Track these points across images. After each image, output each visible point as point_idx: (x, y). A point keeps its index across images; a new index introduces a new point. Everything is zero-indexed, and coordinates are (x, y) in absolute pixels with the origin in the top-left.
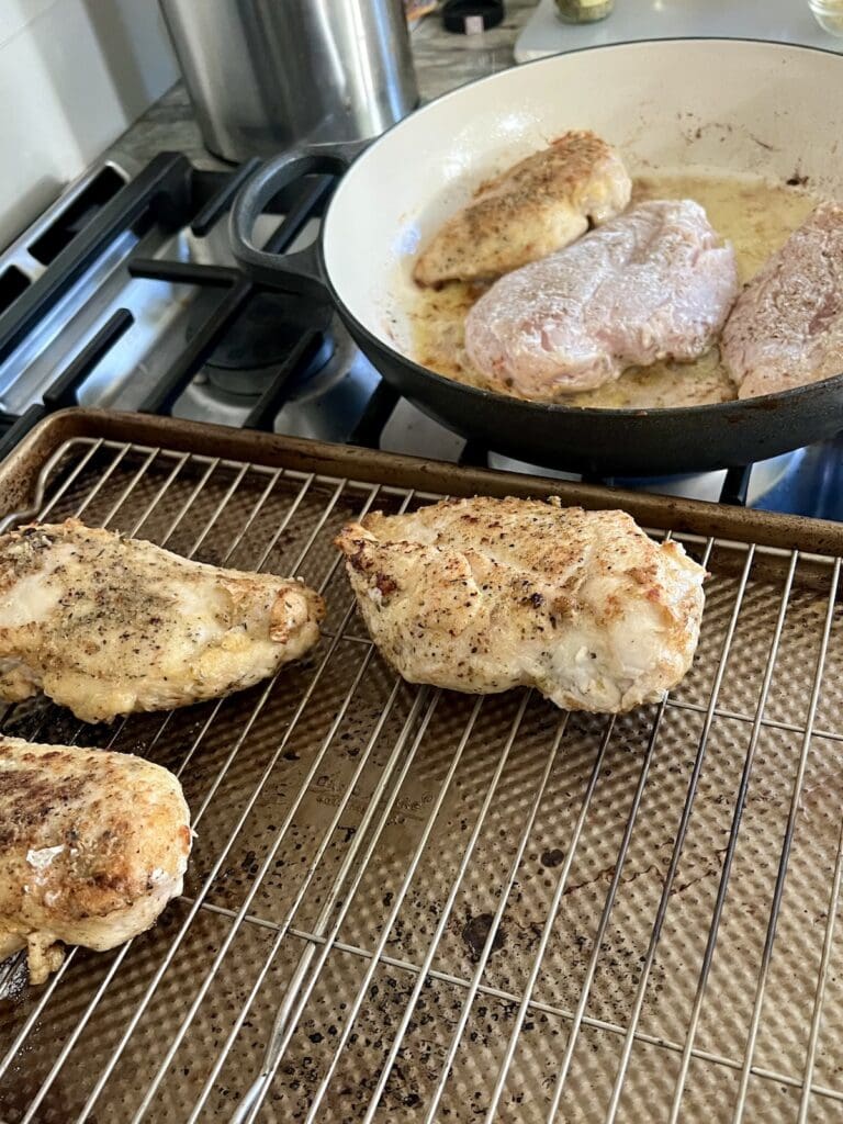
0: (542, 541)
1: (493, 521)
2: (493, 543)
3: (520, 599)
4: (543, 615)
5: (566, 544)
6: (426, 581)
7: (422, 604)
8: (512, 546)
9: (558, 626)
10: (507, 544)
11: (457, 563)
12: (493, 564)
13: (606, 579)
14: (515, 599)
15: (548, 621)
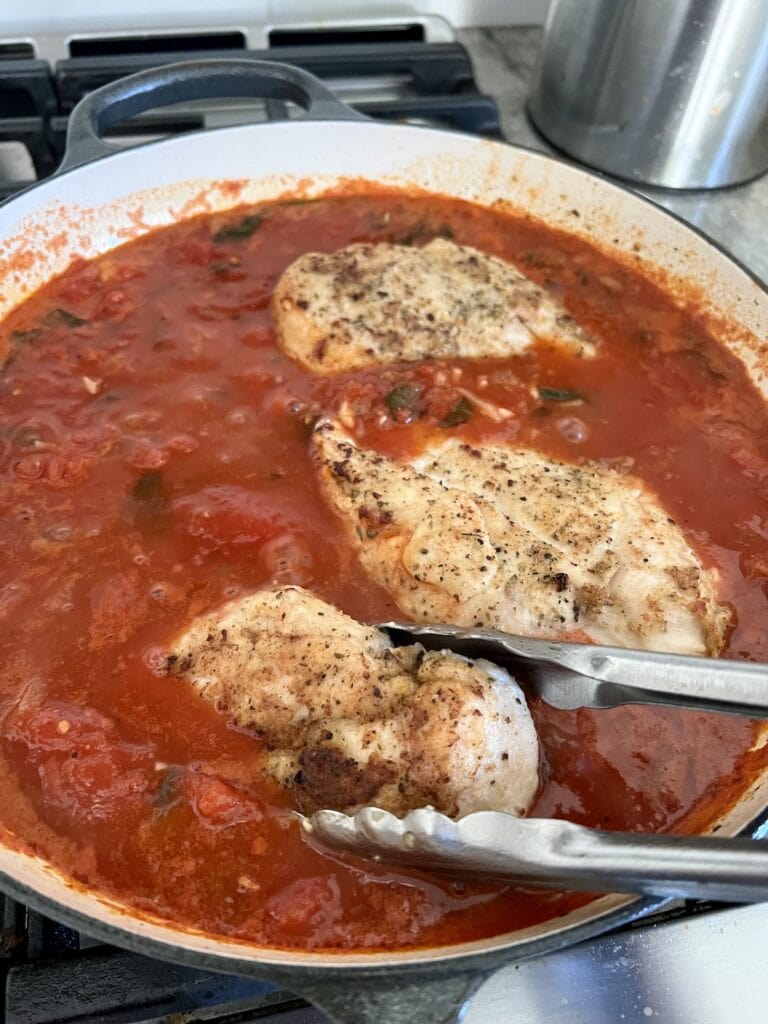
0: (560, 501)
1: (499, 460)
2: (498, 489)
3: (541, 576)
4: (566, 601)
5: (590, 512)
6: (431, 525)
7: (425, 552)
8: (524, 499)
9: (580, 618)
10: (517, 497)
11: (471, 512)
12: (507, 522)
13: (642, 574)
14: (536, 573)
15: (571, 611)
